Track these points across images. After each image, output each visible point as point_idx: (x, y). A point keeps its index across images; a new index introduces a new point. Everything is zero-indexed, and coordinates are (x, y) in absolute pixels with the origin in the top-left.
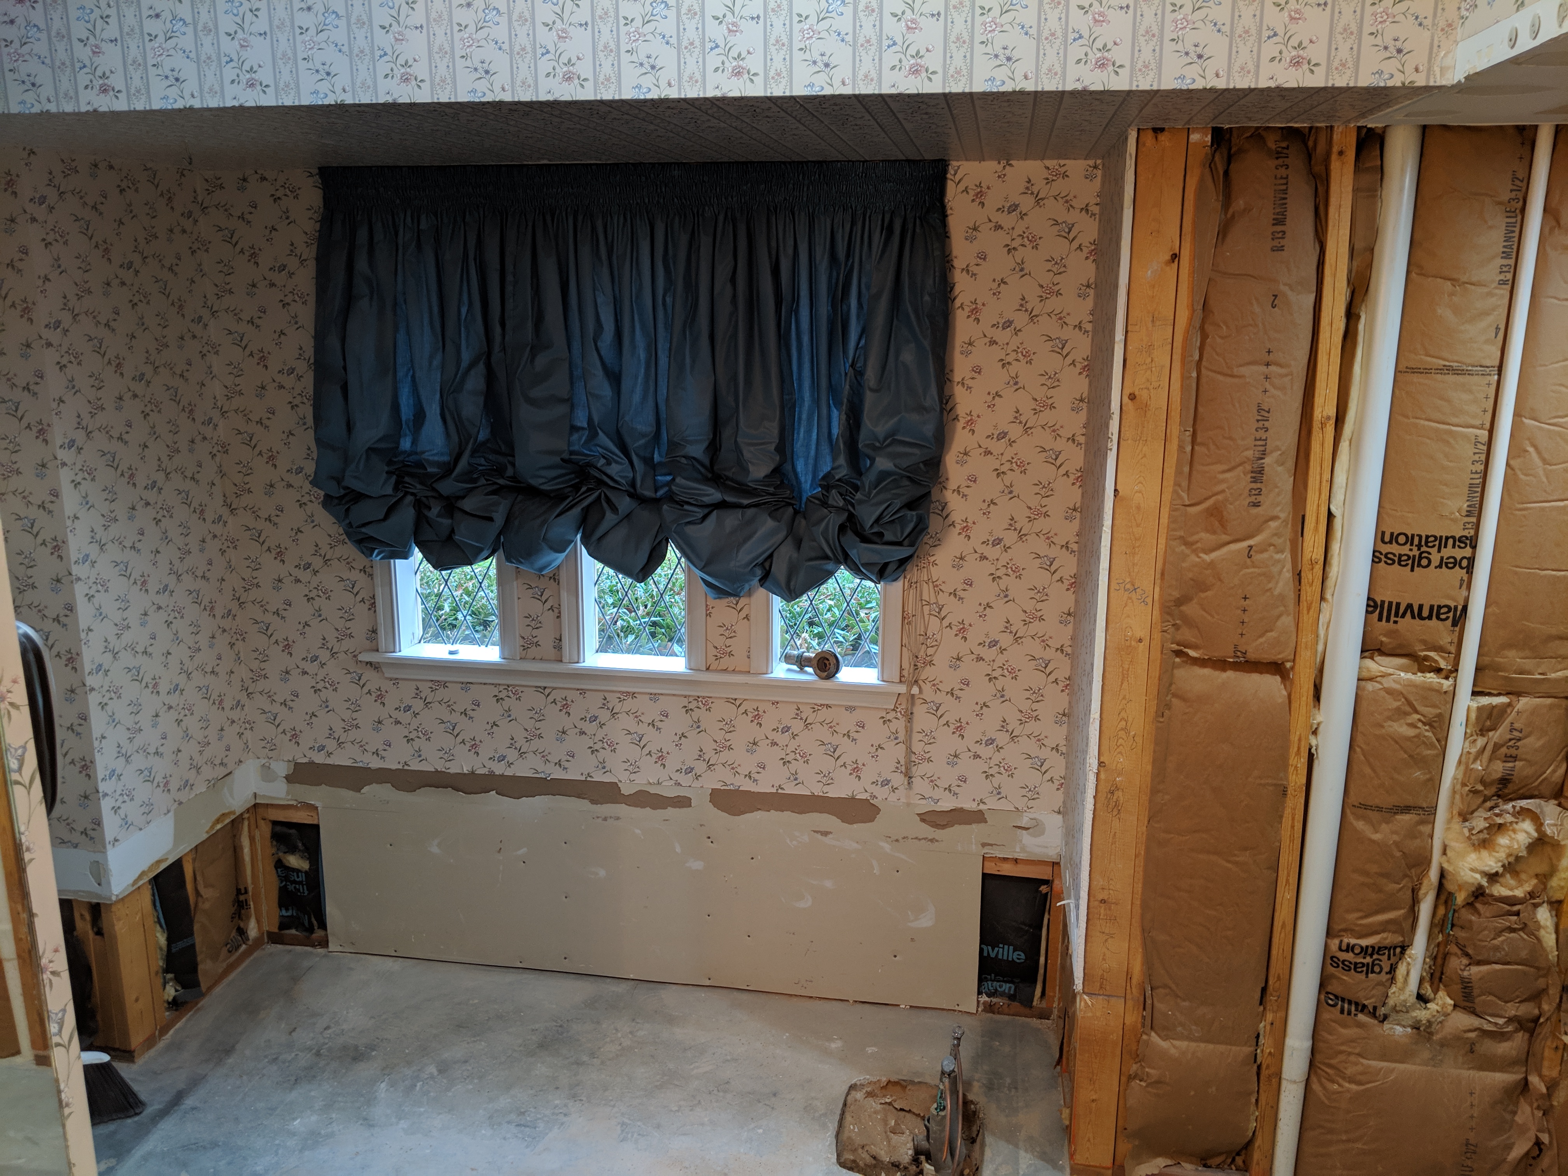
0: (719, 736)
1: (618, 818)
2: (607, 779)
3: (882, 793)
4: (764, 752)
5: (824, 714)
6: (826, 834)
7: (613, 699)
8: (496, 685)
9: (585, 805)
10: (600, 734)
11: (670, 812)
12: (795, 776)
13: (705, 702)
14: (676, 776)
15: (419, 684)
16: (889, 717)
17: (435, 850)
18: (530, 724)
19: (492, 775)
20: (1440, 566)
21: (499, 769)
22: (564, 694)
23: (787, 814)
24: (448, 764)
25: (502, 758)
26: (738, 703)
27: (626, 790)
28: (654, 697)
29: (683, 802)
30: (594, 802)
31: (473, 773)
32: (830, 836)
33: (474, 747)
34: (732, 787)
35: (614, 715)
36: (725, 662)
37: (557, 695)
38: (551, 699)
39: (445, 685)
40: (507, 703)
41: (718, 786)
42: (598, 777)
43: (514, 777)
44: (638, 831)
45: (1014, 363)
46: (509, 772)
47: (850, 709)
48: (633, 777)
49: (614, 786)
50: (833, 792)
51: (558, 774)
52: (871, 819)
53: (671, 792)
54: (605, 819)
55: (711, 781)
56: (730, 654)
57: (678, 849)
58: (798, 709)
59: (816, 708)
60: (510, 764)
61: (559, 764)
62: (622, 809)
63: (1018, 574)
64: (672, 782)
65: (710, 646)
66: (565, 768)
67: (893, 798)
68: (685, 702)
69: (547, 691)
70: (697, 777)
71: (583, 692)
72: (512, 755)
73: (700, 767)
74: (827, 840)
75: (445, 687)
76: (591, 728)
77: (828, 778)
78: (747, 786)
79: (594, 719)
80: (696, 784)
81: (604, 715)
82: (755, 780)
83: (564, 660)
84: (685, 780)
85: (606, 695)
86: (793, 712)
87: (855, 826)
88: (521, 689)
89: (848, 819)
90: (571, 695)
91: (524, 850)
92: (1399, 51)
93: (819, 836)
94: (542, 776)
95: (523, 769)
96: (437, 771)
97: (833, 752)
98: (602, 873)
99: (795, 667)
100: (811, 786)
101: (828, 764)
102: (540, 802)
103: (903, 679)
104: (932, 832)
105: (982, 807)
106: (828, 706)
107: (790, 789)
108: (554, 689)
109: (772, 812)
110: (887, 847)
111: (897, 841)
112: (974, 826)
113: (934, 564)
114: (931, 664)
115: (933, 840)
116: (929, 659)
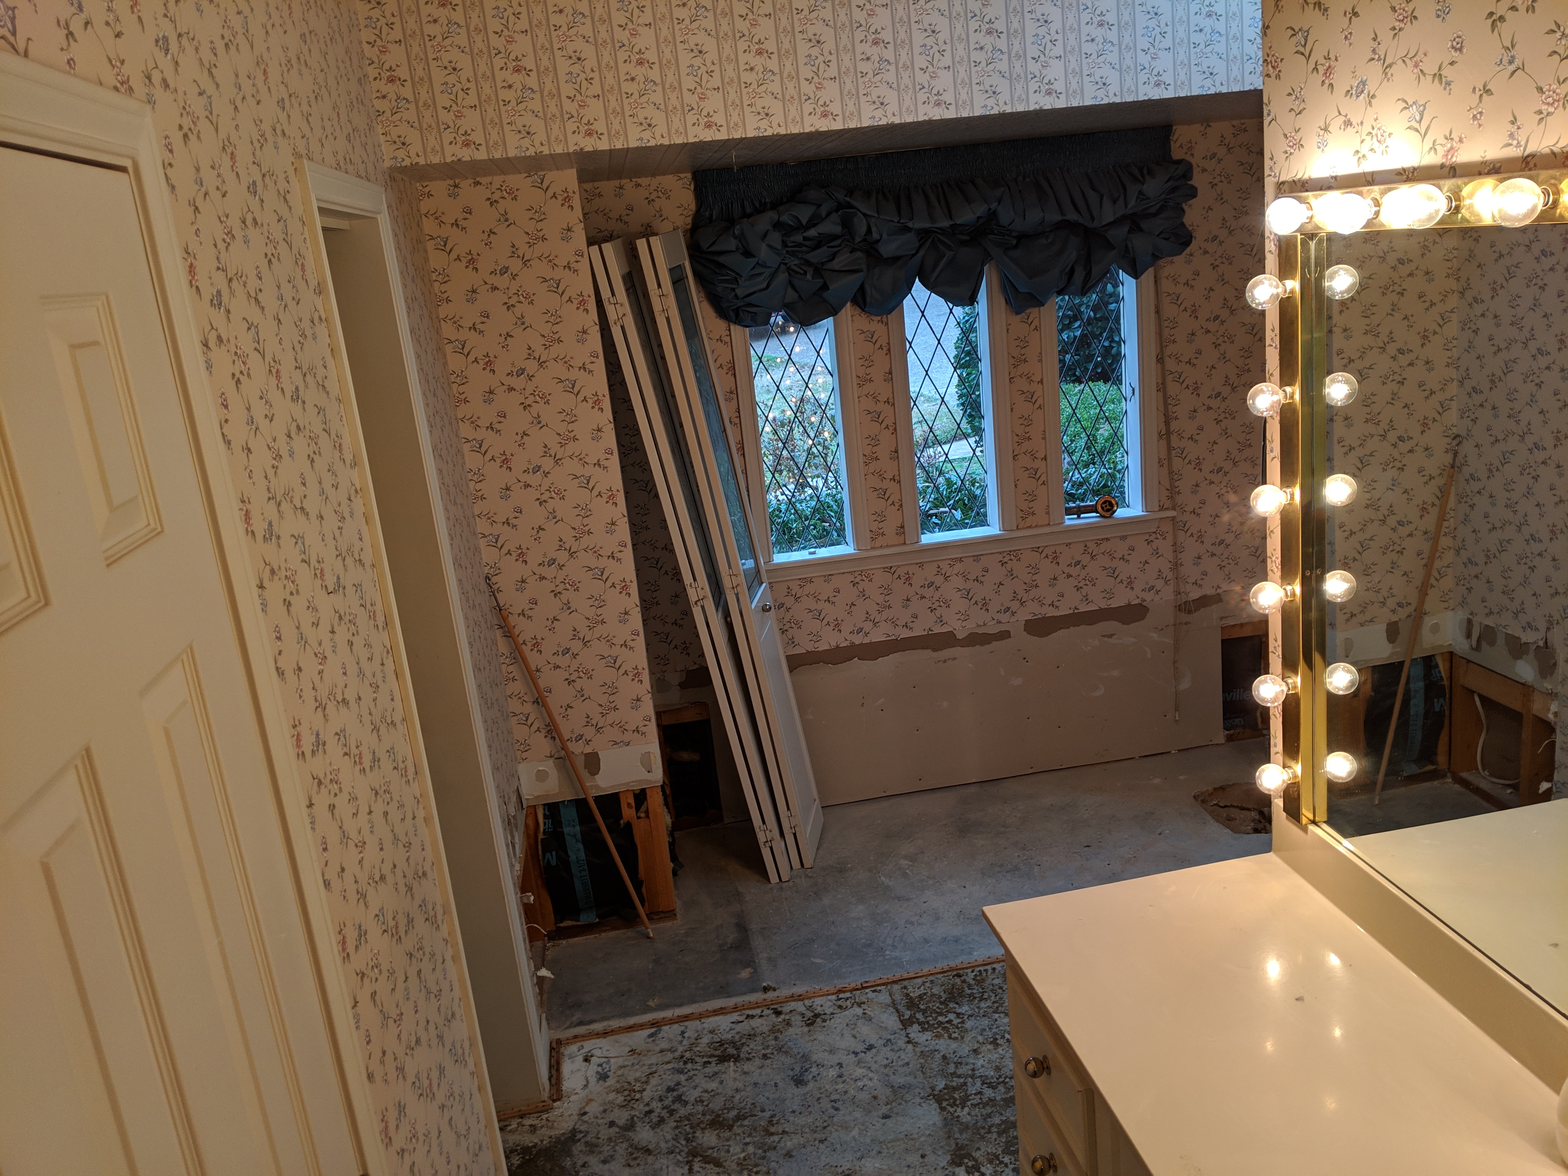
0: (1028, 579)
1: (955, 659)
2: (944, 629)
3: (1148, 596)
4: (1063, 584)
5: (1105, 546)
6: (1111, 636)
7: (945, 566)
8: (851, 572)
9: (928, 653)
10: (937, 595)
11: (995, 644)
12: (1086, 598)
13: (1015, 554)
14: (997, 617)
15: (790, 584)
16: (1151, 538)
18: (881, 599)
19: (853, 645)
21: (858, 639)
22: (906, 569)
23: (1083, 627)
24: (816, 645)
25: (860, 630)
26: (1040, 550)
27: (960, 636)
28: (977, 558)
29: (1004, 635)
30: (935, 650)
32: (1114, 637)
33: (837, 626)
34: (1040, 616)
35: (946, 578)
36: (1030, 521)
37: (901, 572)
38: (896, 575)
39: (808, 582)
40: (861, 586)
41: (1030, 617)
42: (938, 629)
43: (871, 643)
44: (972, 664)
46: (866, 641)
47: (1123, 538)
48: (964, 624)
49: (951, 634)
50: (1115, 603)
51: (905, 634)
52: (1143, 617)
53: (993, 629)
54: (945, 662)
55: (1024, 615)
56: (1033, 515)
57: (1002, 673)
58: (1086, 546)
59: (1099, 542)
60: (866, 634)
61: (906, 626)
62: (957, 651)
63: (1233, 416)
64: (995, 622)
65: (1017, 510)
66: (911, 628)
67: (1157, 598)
68: (1001, 557)
69: (893, 570)
70: (1013, 614)
71: (921, 565)
72: (868, 626)
73: (1015, 606)
74: (1113, 640)
75: (811, 582)
76: (929, 592)
77: (1109, 594)
78: (1052, 612)
79: (931, 584)
80: (1013, 619)
81: (939, 580)
82: (1057, 607)
83: (909, 542)
84: (1004, 618)
85: (940, 563)
86: (1082, 549)
87: (1132, 625)
88: (873, 572)
89: (1126, 622)
90: (912, 569)
91: (881, 701)
93: (1106, 639)
94: (893, 637)
95: (877, 636)
96: (805, 652)
97: (1113, 574)
98: (946, 703)
100: (1099, 603)
101: (1110, 583)
103: (1162, 508)
104: (1185, 618)
105: (1219, 591)
106: (1107, 539)
107: (1083, 608)
108: (899, 566)
109: (1071, 628)
110: (1155, 636)
111: (1162, 629)
112: (1213, 606)
113: (1177, 418)
114: (1179, 493)
115: (1186, 623)
116: (1177, 490)
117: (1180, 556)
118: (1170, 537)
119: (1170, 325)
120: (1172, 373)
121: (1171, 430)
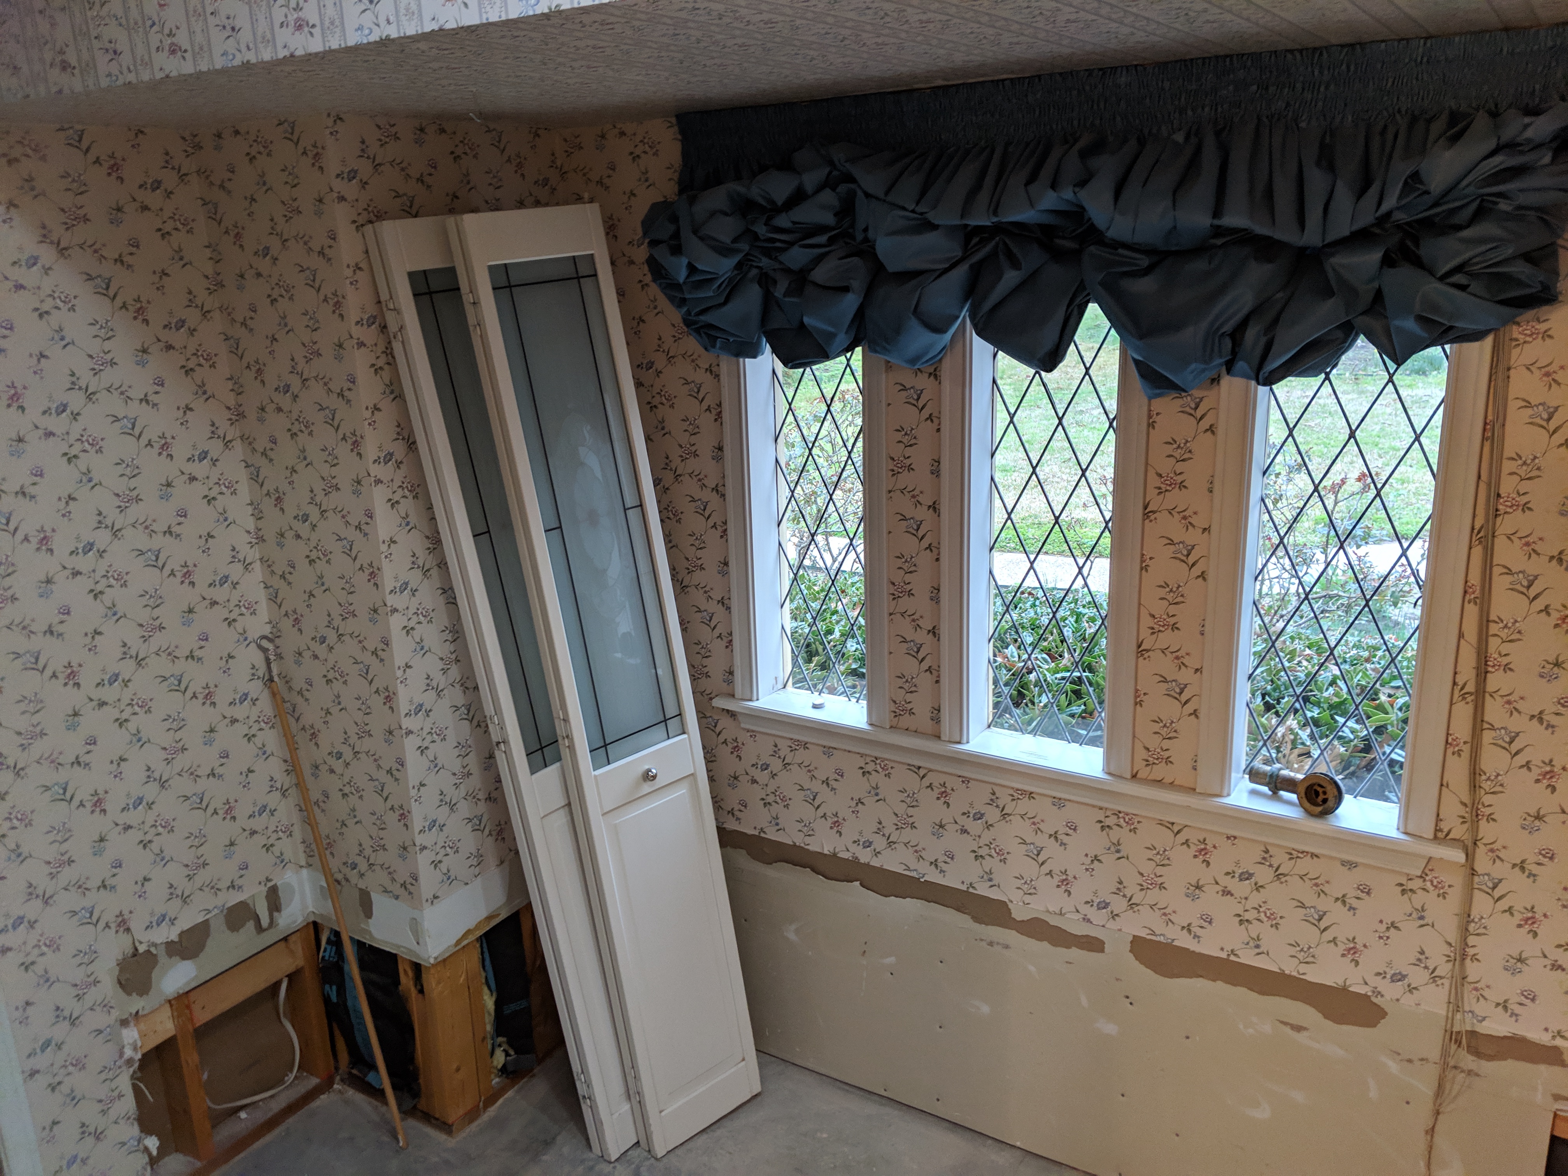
0: (1148, 868)
1: (1007, 947)
2: (994, 894)
3: (1390, 991)
4: (1210, 900)
5: (1306, 865)
6: (1299, 1029)
7: (1004, 796)
8: (862, 755)
9: (963, 921)
10: (987, 836)
11: (1075, 953)
12: (1256, 943)
13: (1129, 821)
14: (1085, 909)
15: (779, 741)
16: (1411, 885)
17: (792, 936)
18: (901, 809)
19: (855, 861)
21: (865, 856)
22: (942, 778)
24: (808, 840)
25: (868, 844)
26: (1176, 829)
27: (1018, 914)
28: (1059, 803)
29: (1094, 945)
30: (977, 919)
31: (835, 855)
32: (1305, 1033)
33: (837, 825)
34: (1162, 939)
35: (1004, 816)
36: (1160, 771)
37: (934, 779)
38: (926, 782)
39: (805, 746)
40: (874, 778)
41: (1143, 933)
42: (983, 890)
43: (882, 870)
44: (1032, 968)
46: (875, 863)
47: (1350, 865)
48: (1027, 898)
49: (1003, 906)
50: (1313, 975)
51: (933, 876)
52: (1373, 1024)
53: (1078, 927)
54: (991, 944)
55: (1133, 925)
56: (1168, 761)
57: (1084, 1001)
58: (1267, 852)
59: (1293, 855)
60: (877, 853)
61: (935, 863)
62: (1011, 936)
64: (1080, 916)
65: (1139, 746)
66: (942, 871)
67: (1408, 1000)
68: (1101, 816)
69: (922, 772)
70: (1114, 916)
71: (966, 781)
72: (880, 843)
73: (1118, 904)
74: (1301, 1037)
75: (806, 748)
76: (975, 827)
77: (1305, 954)
78: (1184, 941)
79: (979, 816)
80: (1111, 925)
81: (993, 815)
82: (1196, 937)
83: (943, 738)
84: (1097, 916)
85: (996, 789)
86: (1257, 853)
87: (1345, 1027)
88: (891, 764)
89: (1334, 1016)
90: (951, 782)
91: (891, 960)
93: (1288, 1030)
94: (914, 874)
95: (891, 862)
96: (795, 845)
97: (1318, 920)
98: (985, 1009)
99: (1265, 789)
100: (1280, 961)
101: (1309, 935)
102: (911, 906)
103: (1440, 836)
104: (1469, 1061)
106: (1314, 855)
107: (1247, 958)
108: (930, 770)
109: (1219, 983)
110: (1393, 1067)
111: (1410, 1061)
112: (1542, 1068)
113: (1507, 668)
114: (1490, 818)
115: (1470, 1072)
116: (1488, 811)
117: (1471, 940)
118: (1455, 896)
119: (1522, 471)
120: (1509, 572)
121: (1490, 688)
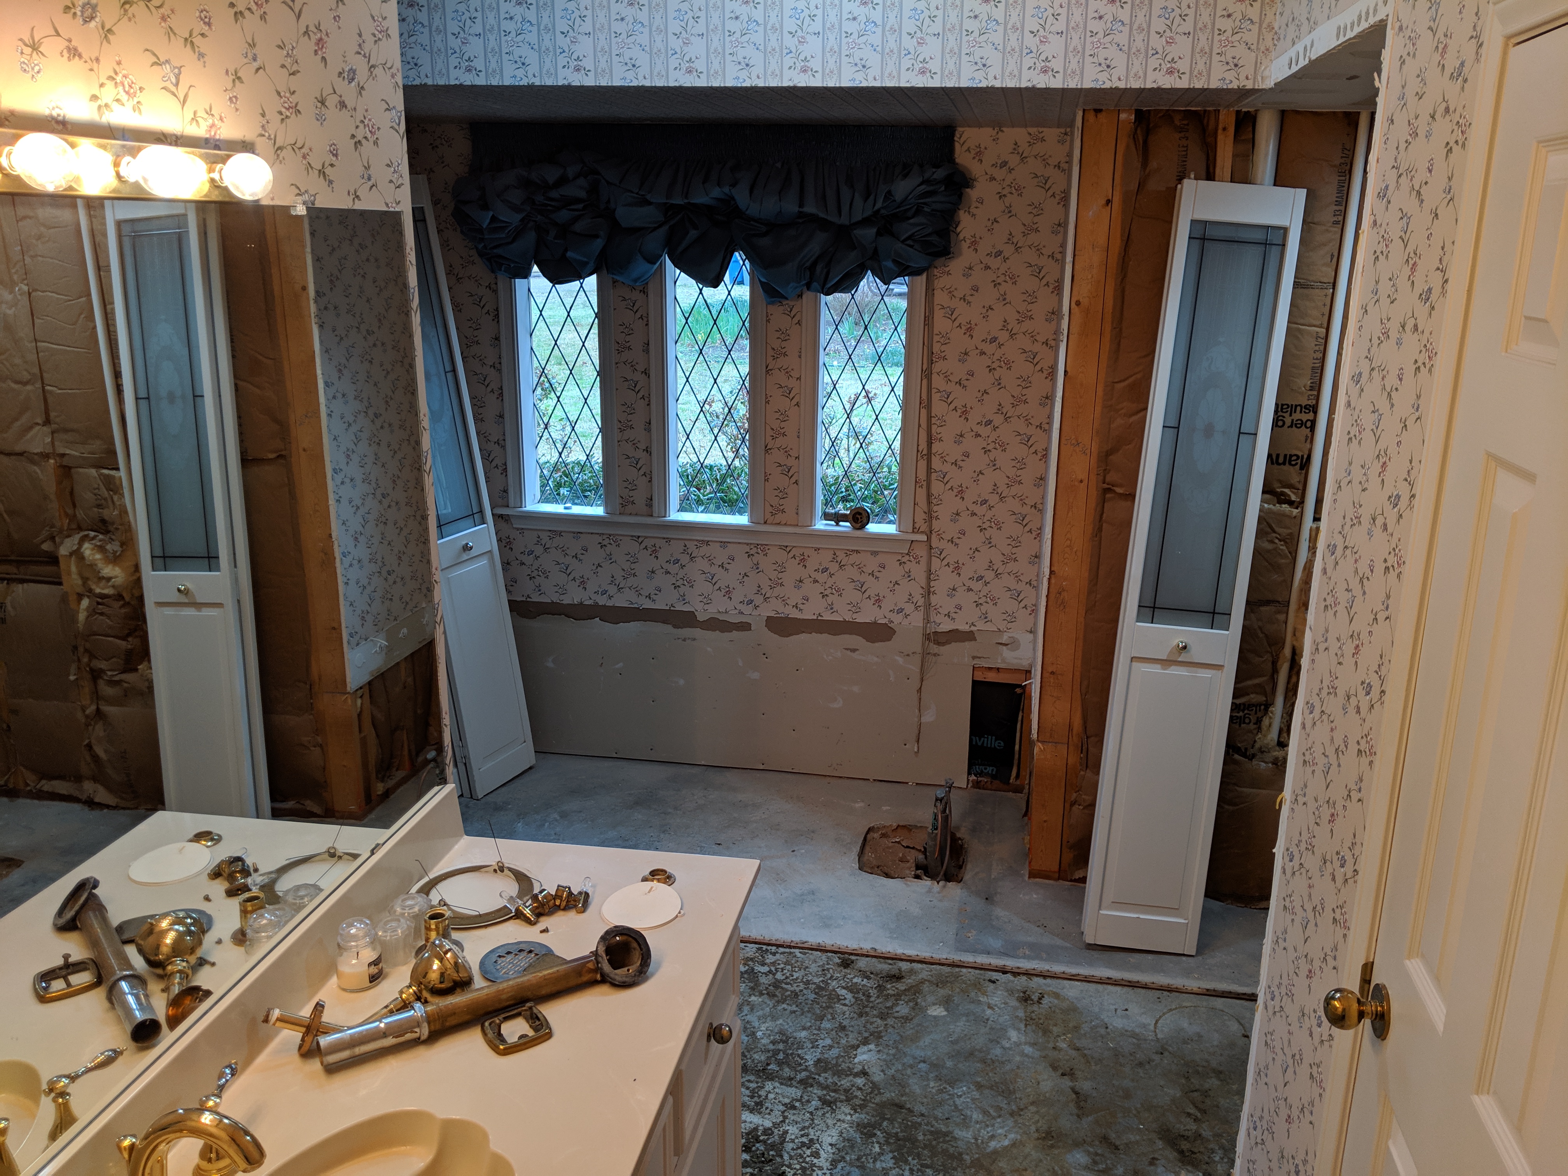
0: (774, 575)
1: (694, 639)
2: (686, 608)
3: (897, 619)
4: (808, 588)
5: (854, 558)
6: (854, 650)
7: (691, 546)
8: (600, 534)
9: (669, 628)
10: (681, 573)
11: (735, 633)
12: (831, 606)
13: (763, 548)
14: (740, 607)
15: (540, 533)
16: (904, 560)
17: (550, 664)
18: (626, 566)
19: (596, 605)
20: (1291, 426)
21: (602, 601)
22: (652, 541)
23: (825, 635)
24: (562, 597)
25: (604, 592)
26: (788, 549)
27: (701, 617)
28: (724, 544)
29: (745, 627)
30: (675, 626)
31: (581, 603)
32: (857, 652)
33: (583, 584)
34: (782, 615)
35: (692, 558)
36: (779, 517)
37: (648, 543)
38: (643, 545)
39: (560, 534)
40: (609, 549)
41: (772, 614)
42: (679, 607)
43: (614, 607)
44: (709, 649)
45: (1003, 283)
46: (610, 603)
47: (875, 553)
48: (706, 607)
49: (691, 615)
50: (860, 619)
51: (648, 604)
52: (889, 639)
53: (736, 619)
54: (684, 640)
55: (767, 611)
56: (783, 511)
57: (741, 664)
58: (835, 554)
59: (848, 553)
60: (610, 597)
61: (649, 597)
62: (697, 632)
63: (1003, 447)
64: (737, 611)
65: (767, 505)
66: (654, 600)
67: (905, 622)
68: (747, 549)
69: (640, 540)
70: (756, 607)
71: (668, 540)
72: (612, 590)
73: (758, 600)
74: (855, 655)
75: (560, 535)
76: (674, 569)
77: (856, 608)
78: (795, 614)
79: (677, 561)
80: (755, 613)
81: (685, 559)
82: (801, 610)
83: (654, 515)
84: (747, 609)
85: (686, 543)
86: (830, 555)
87: (877, 644)
88: (621, 538)
89: (871, 639)
90: (659, 543)
91: (621, 665)
92: (1236, 65)
93: (849, 652)
94: (636, 606)
95: (620, 601)
96: (553, 602)
97: (861, 587)
98: (682, 682)
99: (833, 523)
100: (843, 614)
101: (856, 596)
102: (634, 627)
103: (915, 530)
104: (934, 649)
105: (973, 628)
106: (858, 552)
107: (827, 616)
108: (646, 537)
109: (814, 634)
110: (900, 660)
111: (908, 655)
112: (966, 643)
113: (941, 440)
114: (937, 518)
115: (935, 655)
116: (935, 515)
117: (932, 584)
118: (924, 561)
119: (942, 340)
120: (939, 391)
121: (934, 451)
